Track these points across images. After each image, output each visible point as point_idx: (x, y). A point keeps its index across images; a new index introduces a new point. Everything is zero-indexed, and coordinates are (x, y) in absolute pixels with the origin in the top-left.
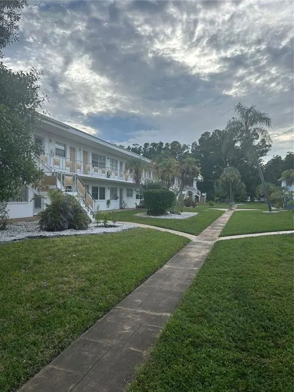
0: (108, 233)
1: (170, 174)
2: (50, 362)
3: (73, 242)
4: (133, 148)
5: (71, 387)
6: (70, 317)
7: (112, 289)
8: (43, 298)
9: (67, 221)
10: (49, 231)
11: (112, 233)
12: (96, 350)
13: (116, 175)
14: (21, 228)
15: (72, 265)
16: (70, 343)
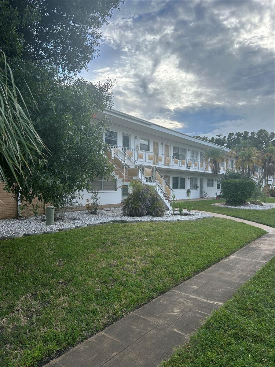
0: (181, 221)
1: (251, 164)
2: (104, 329)
3: (147, 227)
4: (216, 139)
5: (114, 354)
6: (128, 293)
7: (170, 273)
8: (109, 275)
9: (145, 208)
10: (130, 217)
11: (185, 221)
12: (143, 326)
13: (196, 165)
14: (108, 213)
15: (141, 248)
16: (123, 316)
